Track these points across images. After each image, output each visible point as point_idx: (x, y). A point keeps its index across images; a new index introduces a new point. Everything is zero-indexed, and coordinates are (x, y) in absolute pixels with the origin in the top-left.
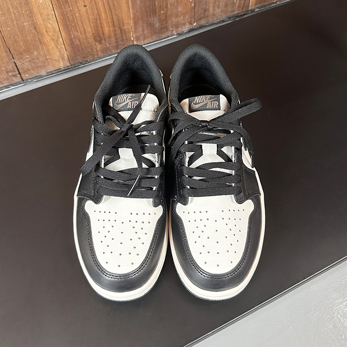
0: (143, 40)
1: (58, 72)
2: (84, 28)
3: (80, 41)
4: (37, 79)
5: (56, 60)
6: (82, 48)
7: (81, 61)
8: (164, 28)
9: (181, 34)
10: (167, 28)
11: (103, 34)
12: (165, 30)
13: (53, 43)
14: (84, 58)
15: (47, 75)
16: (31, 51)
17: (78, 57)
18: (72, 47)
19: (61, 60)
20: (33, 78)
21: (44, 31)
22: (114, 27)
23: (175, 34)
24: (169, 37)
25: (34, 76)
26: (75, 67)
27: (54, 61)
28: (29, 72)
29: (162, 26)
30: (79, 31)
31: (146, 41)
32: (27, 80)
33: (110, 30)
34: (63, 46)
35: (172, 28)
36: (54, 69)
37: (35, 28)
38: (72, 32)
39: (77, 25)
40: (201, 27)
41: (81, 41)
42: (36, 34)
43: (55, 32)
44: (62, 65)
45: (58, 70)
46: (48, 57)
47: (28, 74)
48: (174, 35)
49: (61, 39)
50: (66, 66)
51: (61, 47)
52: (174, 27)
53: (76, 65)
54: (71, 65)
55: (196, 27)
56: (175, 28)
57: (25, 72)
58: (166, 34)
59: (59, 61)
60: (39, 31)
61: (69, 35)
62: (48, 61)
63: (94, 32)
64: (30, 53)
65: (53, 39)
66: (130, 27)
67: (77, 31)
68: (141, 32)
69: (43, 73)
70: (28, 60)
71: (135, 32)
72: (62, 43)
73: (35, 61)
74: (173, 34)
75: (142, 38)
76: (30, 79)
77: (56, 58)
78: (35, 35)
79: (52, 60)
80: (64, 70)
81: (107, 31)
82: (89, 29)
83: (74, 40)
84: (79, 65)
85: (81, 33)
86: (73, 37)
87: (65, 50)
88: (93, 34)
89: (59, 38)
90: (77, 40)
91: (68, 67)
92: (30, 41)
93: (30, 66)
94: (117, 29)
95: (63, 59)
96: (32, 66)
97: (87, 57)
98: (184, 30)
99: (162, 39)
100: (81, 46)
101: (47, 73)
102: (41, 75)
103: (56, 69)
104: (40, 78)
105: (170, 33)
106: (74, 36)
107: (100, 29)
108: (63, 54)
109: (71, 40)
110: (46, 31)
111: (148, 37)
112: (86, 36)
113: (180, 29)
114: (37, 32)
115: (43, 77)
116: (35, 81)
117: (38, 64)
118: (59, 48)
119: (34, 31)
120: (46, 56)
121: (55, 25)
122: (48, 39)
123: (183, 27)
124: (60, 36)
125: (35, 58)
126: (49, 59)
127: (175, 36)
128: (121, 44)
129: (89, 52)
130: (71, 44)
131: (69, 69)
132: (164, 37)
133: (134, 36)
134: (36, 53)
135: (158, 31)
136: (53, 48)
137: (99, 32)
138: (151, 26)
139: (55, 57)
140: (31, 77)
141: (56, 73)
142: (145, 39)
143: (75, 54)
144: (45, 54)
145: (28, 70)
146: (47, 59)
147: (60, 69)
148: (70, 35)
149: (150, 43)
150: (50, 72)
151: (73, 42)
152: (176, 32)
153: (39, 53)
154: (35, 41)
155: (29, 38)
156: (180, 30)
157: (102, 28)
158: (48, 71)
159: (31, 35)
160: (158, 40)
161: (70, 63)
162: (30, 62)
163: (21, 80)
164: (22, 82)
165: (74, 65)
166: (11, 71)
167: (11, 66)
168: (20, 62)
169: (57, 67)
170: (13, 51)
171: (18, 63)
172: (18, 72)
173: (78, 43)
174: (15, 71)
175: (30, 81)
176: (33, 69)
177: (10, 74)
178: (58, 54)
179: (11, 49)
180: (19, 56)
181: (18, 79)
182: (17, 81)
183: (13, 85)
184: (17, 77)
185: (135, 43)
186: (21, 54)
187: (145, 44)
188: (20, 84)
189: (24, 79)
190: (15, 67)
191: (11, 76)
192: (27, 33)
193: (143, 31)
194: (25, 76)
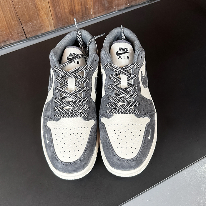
1: (47, 34)
2: (64, 6)
3: (61, 15)
4: (35, 37)
5: (46, 26)
6: (62, 19)
7: (61, 27)
10: (112, 7)
11: (75, 10)
13: (46, 16)
14: (63, 25)
15: (41, 35)
16: (32, 21)
17: (60, 24)
18: (57, 18)
19: (50, 26)
21: (41, 8)
24: (113, 12)
25: (33, 36)
26: (58, 30)
29: (110, 6)
31: (100, 15)
32: (29, 38)
33: (79, 8)
34: (51, 18)
35: (115, 7)
36: (45, 32)
37: (35, 6)
38: (56, 9)
39: (60, 5)
40: (132, 6)
43: (47, 9)
44: (50, 29)
45: (48, 32)
46: (42, 24)
47: (30, 34)
49: (50, 13)
50: (52, 30)
51: (50, 18)
53: (58, 29)
54: (55, 29)
55: (129, 6)
56: (117, 7)
57: (28, 33)
58: (111, 11)
59: (49, 27)
60: (37, 8)
64: (32, 22)
65: (45, 13)
66: (91, 6)
67: (60, 8)
69: (39, 34)
70: (30, 26)
71: (93, 9)
72: (51, 15)
73: (35, 26)
74: (115, 10)
75: (97, 13)
76: (31, 37)
77: (47, 25)
78: (35, 11)
79: (44, 26)
80: (51, 32)
81: (77, 9)
82: (67, 7)
83: (58, 14)
84: (60, 29)
85: (62, 10)
86: (57, 12)
87: (52, 20)
88: (69, 10)
91: (53, 30)
92: (32, 15)
93: (31, 30)
94: (83, 7)
95: (51, 25)
96: (32, 30)
97: (64, 24)
98: (122, 8)
100: (62, 17)
102: (37, 35)
103: (47, 31)
104: (37, 37)
107: (73, 7)
108: (51, 23)
109: (56, 14)
111: (101, 12)
112: (65, 11)
113: (120, 7)
115: (38, 36)
116: (34, 39)
117: (36, 28)
118: (49, 19)
119: (34, 8)
120: (41, 24)
122: (43, 13)
123: (122, 6)
124: (50, 11)
125: (35, 24)
126: (43, 25)
127: (116, 12)
128: (85, 16)
129: (66, 21)
130: (56, 16)
131: (54, 31)
133: (93, 12)
134: (35, 22)
135: (107, 8)
136: (45, 19)
137: (72, 9)
138: (103, 5)
139: (46, 24)
140: (32, 37)
141: (46, 34)
142: (99, 13)
143: (58, 22)
144: (40, 22)
145: (30, 32)
146: (42, 26)
147: (49, 31)
148: (55, 11)
149: (102, 16)
150: (43, 33)
152: (117, 9)
153: (37, 22)
154: (35, 15)
155: (31, 13)
158: (42, 33)
159: (33, 11)
162: (32, 27)
163: (26, 38)
164: (26, 39)
165: (57, 29)
166: (20, 33)
167: (20, 30)
168: (26, 27)
169: (47, 30)
170: (22, 21)
171: (24, 28)
172: (24, 34)
173: (60, 15)
174: (22, 33)
175: (31, 38)
176: (33, 32)
177: (20, 35)
178: (48, 23)
179: (21, 19)
180: (25, 24)
181: (24, 38)
182: (24, 39)
183: (21, 41)
184: (24, 36)
185: (93, 15)
186: (26, 22)
187: (99, 17)
188: (25, 40)
189: (28, 38)
190: (23, 30)
191: (20, 36)
192: (30, 9)
193: (98, 8)
194: (28, 36)
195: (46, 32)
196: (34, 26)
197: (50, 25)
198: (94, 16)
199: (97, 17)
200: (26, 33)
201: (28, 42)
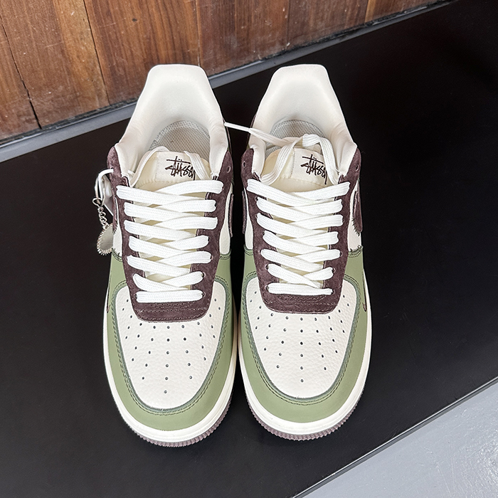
0: (214, 68)
1: (91, 116)
2: (132, 52)
3: (125, 71)
4: (61, 125)
5: (89, 98)
6: (127, 81)
7: (124, 99)
8: (244, 51)
9: (269, 59)
10: (248, 51)
11: (159, 60)
12: (246, 53)
13: (87, 74)
14: (129, 94)
15: (76, 120)
16: (54, 86)
17: (122, 93)
18: (114, 79)
19: (97, 99)
20: (55, 124)
21: (75, 56)
22: (175, 49)
23: (260, 58)
24: (251, 62)
25: (56, 121)
26: (116, 107)
27: (86, 100)
28: (50, 115)
29: (242, 48)
30: (124, 56)
31: (219, 69)
32: (46, 127)
33: (168, 55)
34: (100, 78)
35: (256, 50)
36: (87, 111)
37: (62, 51)
38: (113, 58)
39: (122, 47)
40: (297, 48)
41: (127, 70)
42: (63, 60)
43: (90, 57)
44: (98, 105)
45: (91, 112)
46: (78, 94)
47: (49, 118)
48: (259, 60)
49: (98, 67)
50: (103, 107)
51: (98, 80)
52: (258, 49)
53: (117, 105)
54: (111, 105)
55: (289, 48)
56: (260, 50)
57: (44, 115)
58: (247, 59)
59: (94, 99)
60: (67, 56)
61: (109, 61)
62: (79, 99)
63: (145, 57)
64: (53, 88)
65: (86, 68)
66: (197, 50)
67: (121, 55)
68: (212, 57)
69: (71, 116)
70: (50, 98)
71: (203, 57)
72: (100, 72)
73: (60, 99)
74: (257, 58)
75: (212, 65)
76: (52, 125)
77: (90, 94)
78: (61, 62)
79: (83, 97)
80: (100, 112)
81: (164, 56)
82: (138, 53)
83: (116, 69)
84: (122, 105)
85: (127, 59)
86: (115, 64)
87: (103, 83)
88: (144, 60)
89: (95, 66)
90: (121, 69)
91: (106, 107)
92: (54, 71)
93: (52, 106)
94: (178, 52)
95: (100, 96)
96: (55, 107)
97: (133, 94)
98: (272, 52)
99: (242, 66)
100: (126, 76)
101: (76, 117)
102: (67, 120)
103: (90, 110)
104: (64, 124)
105: (253, 57)
106: (117, 62)
107: (154, 52)
108: (100, 90)
109: (112, 68)
110: (78, 57)
111: (221, 64)
112: (133, 63)
113: (267, 51)
114: (64, 57)
115: (69, 123)
116: (57, 128)
117: (63, 104)
118: (95, 80)
119: (60, 56)
120: (75, 92)
121: (91, 48)
122: (80, 67)
123: (271, 48)
124: (97, 63)
125: (60, 94)
126: (79, 96)
127: (260, 62)
129: (137, 86)
130: (112, 75)
131: (107, 110)
132: (244, 63)
133: (202, 63)
134: (61, 88)
135: (235, 55)
136: (86, 80)
137: (152, 58)
138: (226, 47)
139: (88, 94)
140: (53, 123)
141: (88, 117)
142: (217, 67)
143: (117, 88)
144: (74, 89)
145: (49, 112)
146: (77, 97)
147: (95, 111)
148: (111, 62)
149: (225, 72)
150: (81, 115)
151: (115, 72)
152: (261, 56)
153: (66, 88)
154: (61, 71)
155: (52, 66)
156: (267, 53)
157: (157, 50)
158: (78, 114)
159: (56, 63)
160: (236, 68)
161: (109, 102)
162: (52, 101)
163: (38, 127)
164: (39, 130)
165: (115, 104)
166: (25, 115)
167: (25, 107)
168: (38, 101)
169: (91, 108)
170: (28, 87)
171: (35, 103)
172: (34, 116)
173: (122, 72)
174: (30, 115)
175: (50, 128)
176: (57, 112)
177: (23, 119)
178: (93, 89)
179: (27, 82)
180: (37, 92)
181: (34, 126)
182: (33, 129)
183: (25, 135)
184: (33, 123)
186: (40, 89)
187: (216, 74)
188: (37, 133)
189: (42, 126)
190: (31, 108)
191: (24, 122)
192: (50, 59)
193: (215, 55)
194: (44, 122)
195: (88, 113)
196: (58, 97)
197: (98, 95)
199: (212, 75)
200: (37, 115)
201: (44, 136)
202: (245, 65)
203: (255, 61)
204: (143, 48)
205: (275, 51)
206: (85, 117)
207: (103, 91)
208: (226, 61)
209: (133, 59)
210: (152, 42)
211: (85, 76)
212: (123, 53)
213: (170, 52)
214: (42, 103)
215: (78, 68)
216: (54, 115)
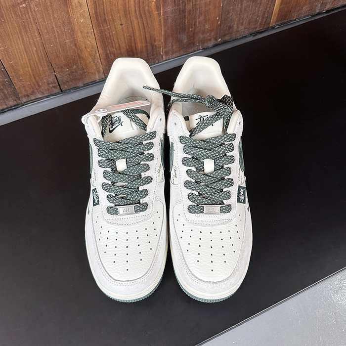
1: (93, 84)
2: (119, 44)
3: (115, 56)
5: (92, 73)
8: (191, 44)
10: (194, 44)
11: (136, 49)
12: (192, 46)
13: (91, 58)
15: (84, 87)
16: (70, 65)
18: (108, 61)
19: (97, 74)
20: (71, 89)
21: (83, 47)
22: (147, 43)
24: (195, 51)
25: (72, 87)
27: (90, 74)
28: (68, 83)
29: (190, 42)
30: (114, 47)
31: (174, 55)
32: (65, 90)
33: (142, 46)
34: (99, 61)
35: (199, 43)
36: (90, 81)
37: (76, 44)
38: (108, 48)
39: (113, 42)
40: (225, 42)
42: (76, 49)
43: (93, 48)
44: (97, 77)
46: (85, 70)
47: (67, 85)
48: (200, 49)
49: (98, 54)
50: (100, 78)
51: (98, 62)
52: (200, 43)
55: (220, 42)
56: (202, 43)
57: (64, 84)
58: (193, 49)
59: (95, 74)
60: (79, 47)
62: (86, 74)
63: (128, 48)
64: (70, 67)
65: (90, 55)
66: (160, 43)
67: (113, 47)
68: (170, 48)
69: (81, 84)
70: (67, 73)
71: (165, 48)
72: (99, 57)
73: (74, 74)
75: (170, 53)
76: (69, 89)
77: (93, 71)
78: (75, 51)
80: (99, 82)
81: (139, 47)
82: (124, 45)
83: (109, 55)
85: (116, 49)
86: (108, 52)
87: (101, 64)
88: (127, 49)
89: (96, 54)
90: (112, 55)
91: (103, 79)
92: (70, 57)
94: (149, 45)
95: (99, 72)
96: (70, 79)
98: (209, 45)
99: (189, 53)
101: (84, 84)
102: (78, 87)
104: (76, 88)
105: (196, 47)
106: (110, 51)
107: (133, 45)
108: (99, 68)
109: (107, 55)
110: (85, 48)
111: (176, 52)
112: (120, 51)
113: (206, 44)
114: (77, 48)
115: (80, 88)
116: (72, 91)
117: (76, 76)
118: (96, 62)
119: (74, 47)
120: (83, 69)
121: (94, 42)
122: (87, 54)
123: (209, 42)
124: (97, 51)
125: (74, 71)
127: (201, 51)
128: (151, 58)
130: (107, 59)
132: (191, 51)
133: (164, 51)
134: (75, 67)
135: (185, 46)
136: (90, 62)
137: (132, 48)
138: (180, 41)
139: (91, 70)
141: (91, 84)
142: (173, 54)
146: (85, 72)
147: (96, 81)
148: (106, 51)
149: (178, 57)
150: (86, 84)
151: (109, 57)
152: (202, 47)
153: (77, 67)
154: (75, 56)
155: (69, 54)
156: (206, 45)
157: (135, 43)
158: (85, 83)
159: (71, 51)
161: (104, 75)
162: (69, 75)
163: (60, 91)
164: (61, 93)
166: (52, 83)
167: (52, 79)
168: (60, 75)
169: (93, 79)
170: (54, 66)
171: (58, 76)
172: (57, 84)
173: (113, 57)
174: (55, 83)
175: (68, 91)
176: (72, 81)
177: (51, 86)
178: (95, 68)
179: (53, 63)
180: (59, 70)
181: (58, 90)
182: (57, 92)
183: (53, 95)
184: (57, 88)
185: (164, 57)
186: (62, 67)
187: (172, 58)
188: (59, 94)
189: (63, 90)
190: (56, 79)
191: (51, 88)
192: (68, 49)
193: (172, 46)
194: (64, 87)
196: (73, 72)
197: (97, 71)
198: (166, 58)
199: (170, 59)
200: (60, 84)
201: (64, 96)
202: (191, 53)
203: (198, 50)
204: (127, 42)
205: (211, 44)
206: (89, 85)
207: (101, 69)
208: (180, 50)
209: (120, 49)
210: (133, 38)
211: (90, 59)
212: (114, 45)
213: (144, 45)
214: (63, 76)
215: (85, 54)
216: (70, 84)
